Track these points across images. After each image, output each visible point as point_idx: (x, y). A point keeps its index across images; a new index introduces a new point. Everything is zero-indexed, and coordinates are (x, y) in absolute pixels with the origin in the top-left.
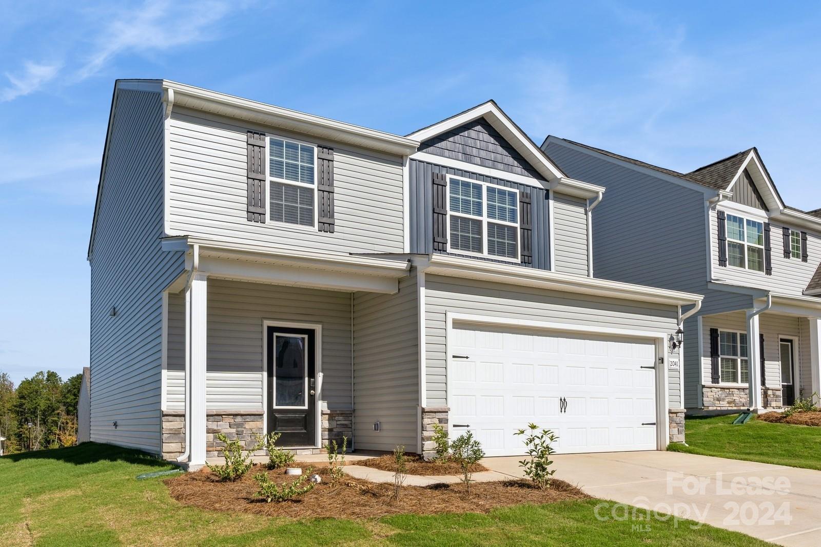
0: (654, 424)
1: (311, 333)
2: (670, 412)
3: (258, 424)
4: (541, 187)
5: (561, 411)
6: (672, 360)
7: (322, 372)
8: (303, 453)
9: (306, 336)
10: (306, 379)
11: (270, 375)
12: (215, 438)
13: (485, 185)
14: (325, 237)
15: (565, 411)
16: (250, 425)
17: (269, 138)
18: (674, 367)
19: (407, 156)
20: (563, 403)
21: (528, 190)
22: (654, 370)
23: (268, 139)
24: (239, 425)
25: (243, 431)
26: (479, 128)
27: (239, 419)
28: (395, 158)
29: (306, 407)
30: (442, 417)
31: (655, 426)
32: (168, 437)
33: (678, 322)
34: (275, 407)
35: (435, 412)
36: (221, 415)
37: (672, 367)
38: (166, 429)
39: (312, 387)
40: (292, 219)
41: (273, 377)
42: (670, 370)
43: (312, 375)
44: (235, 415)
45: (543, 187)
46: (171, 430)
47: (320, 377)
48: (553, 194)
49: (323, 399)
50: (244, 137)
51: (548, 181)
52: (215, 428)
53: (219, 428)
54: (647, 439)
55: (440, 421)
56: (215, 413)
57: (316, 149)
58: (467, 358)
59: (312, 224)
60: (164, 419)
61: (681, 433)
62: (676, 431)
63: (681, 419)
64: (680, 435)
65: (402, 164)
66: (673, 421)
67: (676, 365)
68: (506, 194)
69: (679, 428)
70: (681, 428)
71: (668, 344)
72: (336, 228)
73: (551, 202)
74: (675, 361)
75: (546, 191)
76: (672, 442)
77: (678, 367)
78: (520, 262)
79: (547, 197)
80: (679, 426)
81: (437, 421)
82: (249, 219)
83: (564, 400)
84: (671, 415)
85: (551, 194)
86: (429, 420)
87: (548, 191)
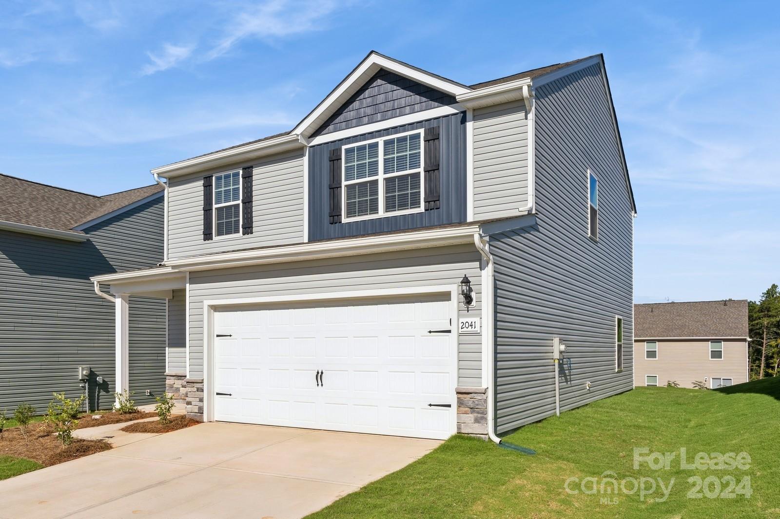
0: (449, 406)
2: (457, 392)
4: (456, 111)
5: (318, 385)
6: (464, 320)
13: (381, 141)
14: (246, 239)
15: (322, 385)
18: (467, 330)
19: (307, 146)
20: (319, 376)
21: (434, 124)
22: (451, 334)
28: (298, 152)
30: (199, 387)
31: (451, 409)
33: (480, 265)
35: (193, 383)
37: (465, 329)
48: (472, 113)
50: (202, 183)
55: (198, 390)
57: (241, 172)
58: (230, 336)
59: (239, 232)
61: (479, 422)
62: (470, 418)
63: (476, 402)
64: (477, 425)
65: (303, 155)
66: (462, 404)
67: (473, 327)
68: (407, 141)
69: (476, 415)
70: (479, 415)
71: (459, 299)
72: (254, 229)
73: (470, 125)
74: (470, 320)
75: (462, 115)
76: (460, 433)
77: (478, 329)
78: (424, 211)
79: (464, 121)
80: (478, 413)
81: (196, 389)
82: (205, 240)
83: (322, 373)
84: (460, 396)
85: (469, 115)
86: (190, 388)
87: (464, 113)
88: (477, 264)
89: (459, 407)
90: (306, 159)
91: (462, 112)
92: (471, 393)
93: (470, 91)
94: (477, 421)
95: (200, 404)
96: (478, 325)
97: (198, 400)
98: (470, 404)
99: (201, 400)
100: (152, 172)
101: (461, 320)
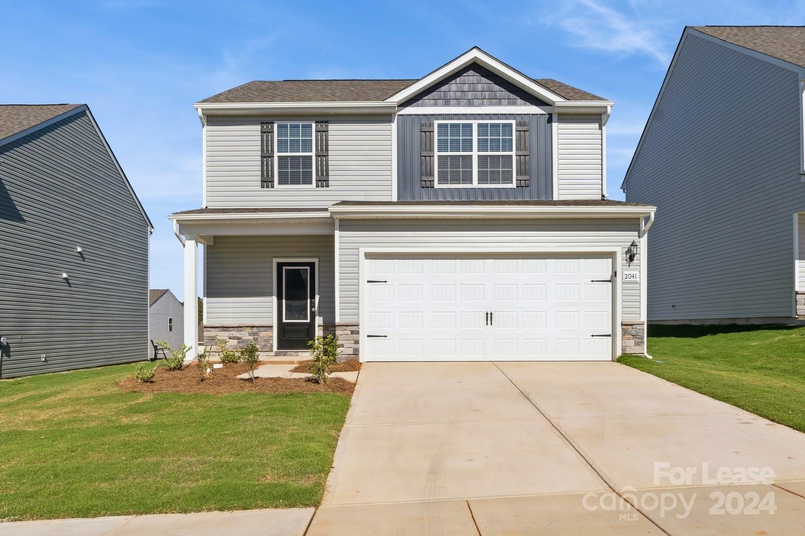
0: (610, 336)
1: (312, 265)
2: (622, 325)
3: (269, 333)
4: (543, 112)
5: (487, 324)
6: (628, 273)
7: (319, 294)
8: (304, 355)
9: (308, 268)
10: (309, 300)
11: (280, 298)
12: (239, 343)
13: (475, 123)
14: (323, 191)
15: (491, 324)
16: (263, 334)
17: (276, 124)
18: (630, 280)
19: (395, 114)
20: (489, 317)
21: (526, 119)
22: (610, 284)
23: (276, 126)
24: (254, 334)
25: (258, 338)
26: (471, 72)
27: (255, 330)
28: (384, 117)
29: (308, 321)
30: (353, 329)
31: (611, 338)
32: (207, 342)
33: (639, 234)
34: (284, 321)
35: (347, 326)
36: (242, 327)
37: (628, 279)
38: (206, 337)
39: (312, 306)
40: (295, 181)
41: (282, 299)
42: (624, 283)
43: (313, 297)
44: (253, 327)
45: (545, 113)
46: (209, 337)
47: (317, 297)
48: (558, 117)
49: (319, 315)
50: (259, 127)
51: (551, 106)
52: (238, 336)
53: (241, 336)
54: (603, 350)
55: (352, 332)
56: (237, 326)
57: (314, 125)
58: (386, 282)
59: (311, 183)
60: (205, 329)
61: (639, 345)
62: (631, 342)
63: (638, 331)
64: (637, 347)
65: (391, 121)
66: (627, 333)
67: (635, 277)
68: (500, 127)
69: (637, 340)
70: (640, 340)
71: (622, 257)
72: (330, 183)
73: (555, 125)
74: (632, 273)
75: (548, 116)
76: (624, 354)
77: (638, 279)
78: (515, 187)
79: (550, 121)
80: (638, 338)
81: (349, 332)
82: (263, 187)
83: (491, 314)
84: (625, 327)
85: (555, 117)
86: (341, 331)
87: (551, 115)
88: (636, 233)
89: (624, 335)
90: (394, 125)
91: (549, 114)
92: (634, 325)
93: (564, 101)
94: (637, 344)
95: (355, 346)
96: (638, 277)
97: (353, 342)
98: (633, 332)
99: (357, 342)
100: (194, 106)
101: (625, 272)
